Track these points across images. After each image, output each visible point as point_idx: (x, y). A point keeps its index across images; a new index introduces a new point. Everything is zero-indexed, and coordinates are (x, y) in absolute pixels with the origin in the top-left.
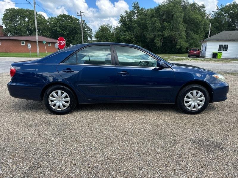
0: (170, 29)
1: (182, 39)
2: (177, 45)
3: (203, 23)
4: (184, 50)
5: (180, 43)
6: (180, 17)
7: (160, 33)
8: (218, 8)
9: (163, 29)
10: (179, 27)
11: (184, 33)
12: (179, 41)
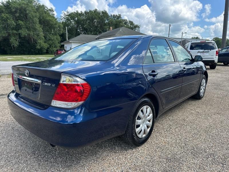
0: (27, 28)
1: (41, 39)
2: (37, 46)
3: (57, 26)
4: (45, 51)
5: (40, 44)
6: (36, 16)
7: (15, 32)
8: (64, 13)
9: (18, 27)
10: (36, 27)
11: (42, 34)
12: (39, 41)
